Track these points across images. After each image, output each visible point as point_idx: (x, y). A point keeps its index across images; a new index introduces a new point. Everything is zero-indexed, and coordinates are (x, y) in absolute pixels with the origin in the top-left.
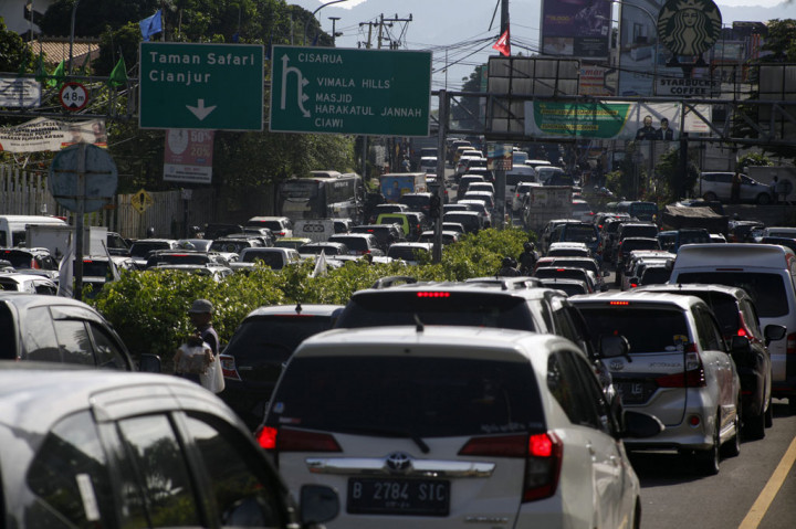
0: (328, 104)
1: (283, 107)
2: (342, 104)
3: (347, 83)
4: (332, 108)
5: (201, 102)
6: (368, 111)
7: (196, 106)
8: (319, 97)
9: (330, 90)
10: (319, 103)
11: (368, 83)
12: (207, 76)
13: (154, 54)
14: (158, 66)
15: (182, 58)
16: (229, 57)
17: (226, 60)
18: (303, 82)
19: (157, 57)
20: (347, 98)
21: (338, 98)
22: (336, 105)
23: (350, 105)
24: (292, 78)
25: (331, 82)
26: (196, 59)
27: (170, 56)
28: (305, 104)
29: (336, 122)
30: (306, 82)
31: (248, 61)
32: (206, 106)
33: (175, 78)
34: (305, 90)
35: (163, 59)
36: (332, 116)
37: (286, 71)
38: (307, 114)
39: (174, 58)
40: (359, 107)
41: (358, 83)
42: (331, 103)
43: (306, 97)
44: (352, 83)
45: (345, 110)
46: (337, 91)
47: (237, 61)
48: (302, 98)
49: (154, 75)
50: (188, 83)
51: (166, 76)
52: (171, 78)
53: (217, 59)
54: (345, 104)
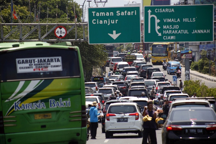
0: (168, 29)
1: (149, 32)
2: (175, 30)
3: (176, 20)
4: (170, 31)
5: (114, 32)
6: (186, 32)
7: (112, 33)
8: (164, 27)
9: (169, 24)
10: (165, 29)
11: (185, 20)
12: (116, 21)
13: (94, 12)
14: (96, 17)
15: (106, 14)
16: (126, 12)
17: (124, 13)
18: (157, 21)
19: (95, 14)
20: (177, 27)
21: (173, 27)
22: (172, 30)
23: (178, 30)
24: (153, 19)
25: (169, 20)
26: (112, 13)
27: (101, 13)
28: (159, 30)
29: (172, 37)
30: (159, 21)
31: (134, 13)
32: (117, 33)
33: (103, 22)
34: (159, 24)
35: (98, 14)
36: (171, 35)
37: (150, 16)
38: (160, 35)
39: (103, 14)
40: (182, 30)
41: (181, 20)
42: (170, 29)
43: (159, 27)
44: (179, 20)
45: (176, 32)
46: (173, 24)
47: (129, 13)
48: (157, 28)
49: (94, 22)
50: (108, 24)
51: (99, 22)
52: (101, 22)
53: (120, 13)
54: (176, 29)
